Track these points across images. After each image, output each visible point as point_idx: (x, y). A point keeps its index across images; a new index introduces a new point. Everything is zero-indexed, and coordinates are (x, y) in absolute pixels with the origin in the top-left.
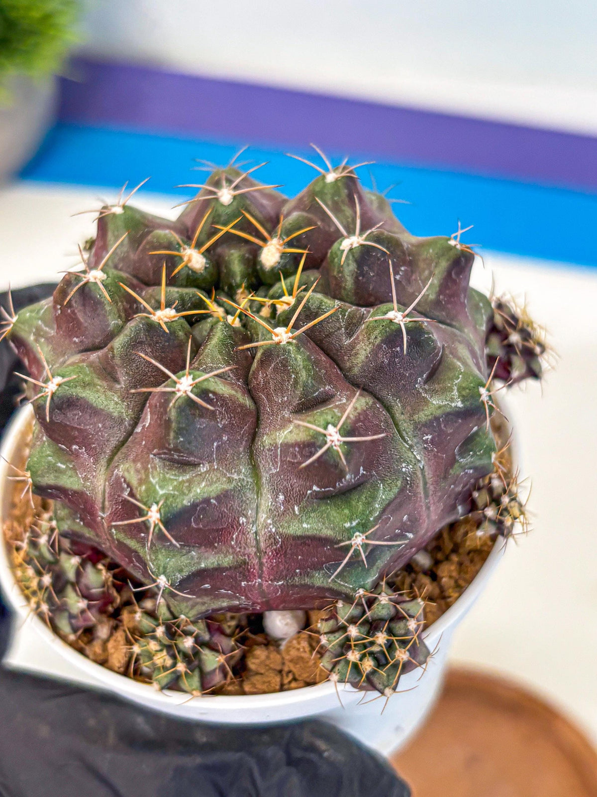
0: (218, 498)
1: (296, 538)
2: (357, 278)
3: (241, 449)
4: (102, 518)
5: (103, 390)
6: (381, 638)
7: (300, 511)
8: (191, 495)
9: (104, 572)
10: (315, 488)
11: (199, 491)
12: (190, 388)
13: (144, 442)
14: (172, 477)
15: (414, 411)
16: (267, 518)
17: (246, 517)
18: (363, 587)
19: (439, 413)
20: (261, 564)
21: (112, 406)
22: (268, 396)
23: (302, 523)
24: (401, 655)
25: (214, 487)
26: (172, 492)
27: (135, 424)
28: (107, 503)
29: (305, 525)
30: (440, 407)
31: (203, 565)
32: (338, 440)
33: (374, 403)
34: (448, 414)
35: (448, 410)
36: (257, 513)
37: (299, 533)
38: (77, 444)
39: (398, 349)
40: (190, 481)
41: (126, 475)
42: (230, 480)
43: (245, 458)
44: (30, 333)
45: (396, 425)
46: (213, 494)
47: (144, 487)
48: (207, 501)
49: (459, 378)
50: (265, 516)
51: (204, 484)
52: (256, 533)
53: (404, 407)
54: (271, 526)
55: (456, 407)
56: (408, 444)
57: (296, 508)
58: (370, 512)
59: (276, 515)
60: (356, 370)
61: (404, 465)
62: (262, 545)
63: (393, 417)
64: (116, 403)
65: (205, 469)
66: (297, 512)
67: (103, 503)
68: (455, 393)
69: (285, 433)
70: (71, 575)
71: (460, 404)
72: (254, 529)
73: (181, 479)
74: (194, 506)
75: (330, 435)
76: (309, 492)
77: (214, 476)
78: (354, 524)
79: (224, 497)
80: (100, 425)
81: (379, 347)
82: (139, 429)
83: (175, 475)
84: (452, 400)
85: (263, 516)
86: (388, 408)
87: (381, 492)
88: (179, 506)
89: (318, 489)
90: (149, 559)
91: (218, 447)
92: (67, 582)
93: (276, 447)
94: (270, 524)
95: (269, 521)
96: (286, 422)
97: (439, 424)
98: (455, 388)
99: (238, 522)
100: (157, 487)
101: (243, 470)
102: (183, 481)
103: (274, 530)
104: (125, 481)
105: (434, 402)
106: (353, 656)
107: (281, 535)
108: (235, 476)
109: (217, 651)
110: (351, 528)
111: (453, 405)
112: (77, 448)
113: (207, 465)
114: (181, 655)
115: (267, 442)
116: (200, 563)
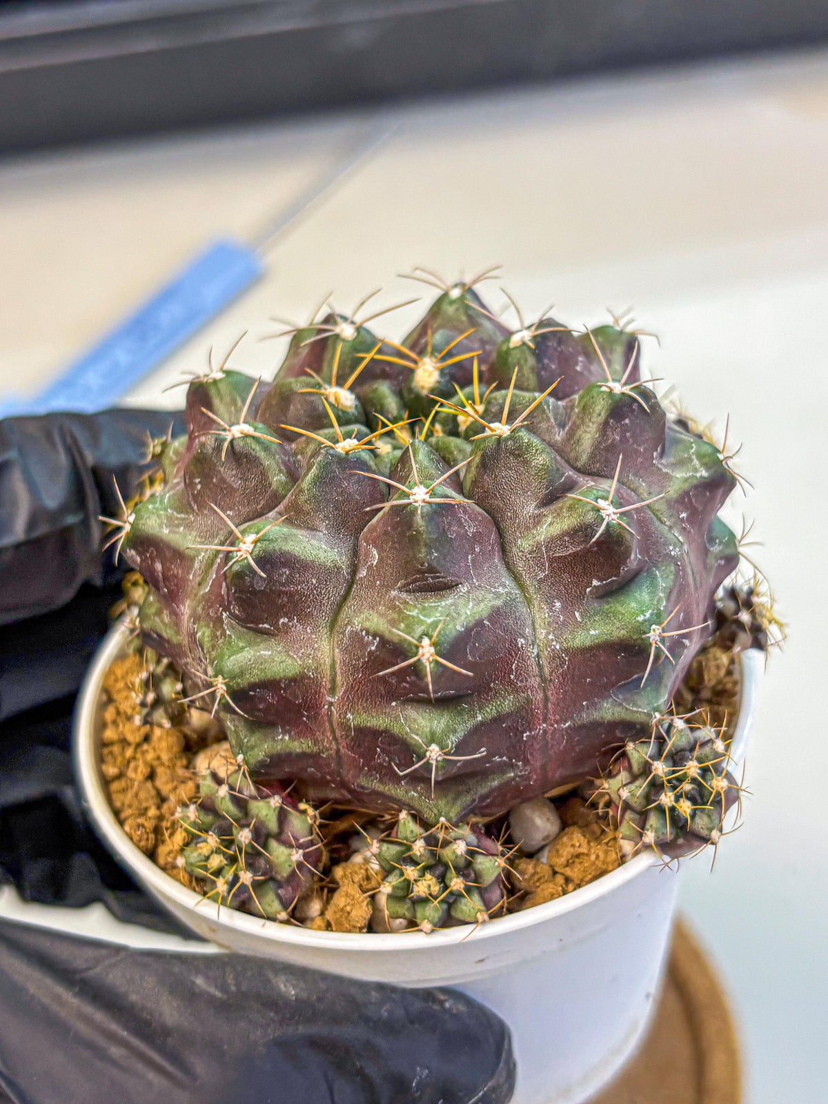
0: (490, 618)
1: (585, 650)
3: (496, 560)
4: (331, 704)
5: (306, 540)
6: (692, 768)
7: (582, 616)
8: (462, 618)
9: (311, 811)
10: (595, 583)
11: (468, 613)
13: (378, 582)
14: (433, 605)
16: (548, 633)
17: (524, 637)
18: (656, 710)
19: (686, 486)
20: (546, 699)
21: (322, 555)
23: (588, 630)
24: (719, 784)
25: (482, 605)
26: (441, 618)
27: (354, 570)
28: (339, 678)
29: (592, 632)
30: (686, 480)
31: (480, 718)
32: (614, 513)
34: (696, 487)
35: (695, 482)
36: (534, 630)
37: (588, 643)
38: (286, 615)
40: (454, 605)
41: (367, 625)
42: (498, 595)
43: (502, 569)
44: (161, 527)
46: (485, 614)
47: (402, 625)
48: (479, 623)
49: (693, 447)
50: (544, 632)
51: (471, 604)
52: (538, 656)
53: (650, 486)
54: (554, 643)
55: (701, 477)
56: (666, 526)
57: (577, 614)
58: (658, 602)
59: (558, 628)
61: (671, 548)
62: (546, 670)
64: (326, 551)
65: (466, 589)
66: (579, 619)
67: (333, 681)
68: (696, 462)
69: (544, 527)
70: (273, 825)
71: (704, 473)
72: (535, 651)
73: (443, 604)
74: (468, 630)
75: (604, 510)
76: (588, 590)
77: (479, 594)
78: (648, 615)
79: (496, 615)
80: (314, 581)
81: (606, 423)
82: (363, 573)
84: (696, 470)
85: (542, 633)
87: (660, 579)
88: (454, 633)
89: (600, 583)
90: (409, 731)
91: (473, 561)
92: (269, 836)
93: (538, 546)
94: (552, 640)
95: (551, 637)
96: (537, 520)
97: (690, 500)
98: (694, 457)
99: (516, 645)
100: (422, 617)
101: (507, 583)
102: (447, 606)
103: (558, 647)
104: (368, 632)
105: (678, 476)
106: (667, 799)
107: (566, 651)
108: (501, 590)
110: (645, 621)
111: (698, 475)
112: (286, 620)
113: (467, 584)
115: (524, 544)
116: (474, 717)
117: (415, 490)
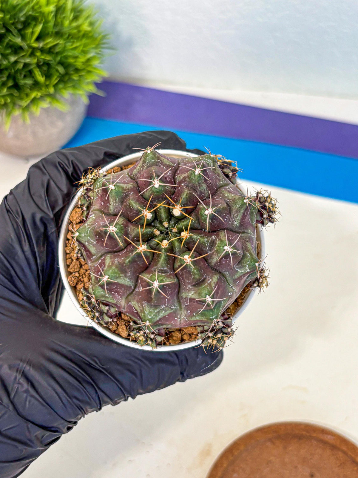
2: (211, 224)
3: (175, 298)
5: (123, 278)
8: (160, 317)
11: (162, 315)
12: (158, 286)
13: (140, 296)
14: (153, 311)
15: (233, 275)
17: (177, 317)
19: (241, 275)
22: (183, 278)
23: (196, 317)
25: (166, 312)
26: (153, 317)
27: (135, 288)
29: (197, 318)
30: (242, 273)
32: (210, 300)
33: (220, 277)
35: (245, 273)
36: (181, 316)
37: (195, 320)
39: (228, 259)
40: (158, 312)
41: (135, 306)
42: (172, 309)
43: (176, 300)
44: (86, 242)
45: (227, 281)
46: (167, 314)
47: (143, 314)
48: (164, 317)
49: (249, 261)
50: (183, 317)
52: (180, 320)
53: (230, 274)
56: (231, 286)
57: (194, 314)
58: (219, 312)
59: (187, 316)
60: (213, 264)
61: (230, 293)
62: (182, 322)
63: (226, 278)
64: (128, 282)
65: (163, 307)
66: (194, 315)
68: (247, 267)
69: (191, 294)
71: (249, 271)
73: (156, 311)
74: (161, 319)
75: (208, 299)
76: (199, 310)
77: (167, 309)
78: (214, 317)
79: (170, 314)
80: (123, 289)
81: (222, 258)
82: (137, 290)
83: (153, 310)
84: (246, 270)
86: (224, 276)
87: (222, 304)
88: (156, 320)
91: (167, 300)
93: (188, 299)
95: (185, 318)
96: (191, 290)
97: (241, 278)
98: (247, 265)
99: (174, 319)
100: (148, 315)
101: (176, 305)
102: (157, 312)
103: (186, 320)
104: (134, 308)
105: (240, 271)
107: (189, 321)
108: (174, 307)
109: (161, 336)
111: (246, 271)
112: (114, 293)
113: (164, 305)
114: (149, 338)
115: (184, 295)
116: (160, 326)
117: (155, 282)
